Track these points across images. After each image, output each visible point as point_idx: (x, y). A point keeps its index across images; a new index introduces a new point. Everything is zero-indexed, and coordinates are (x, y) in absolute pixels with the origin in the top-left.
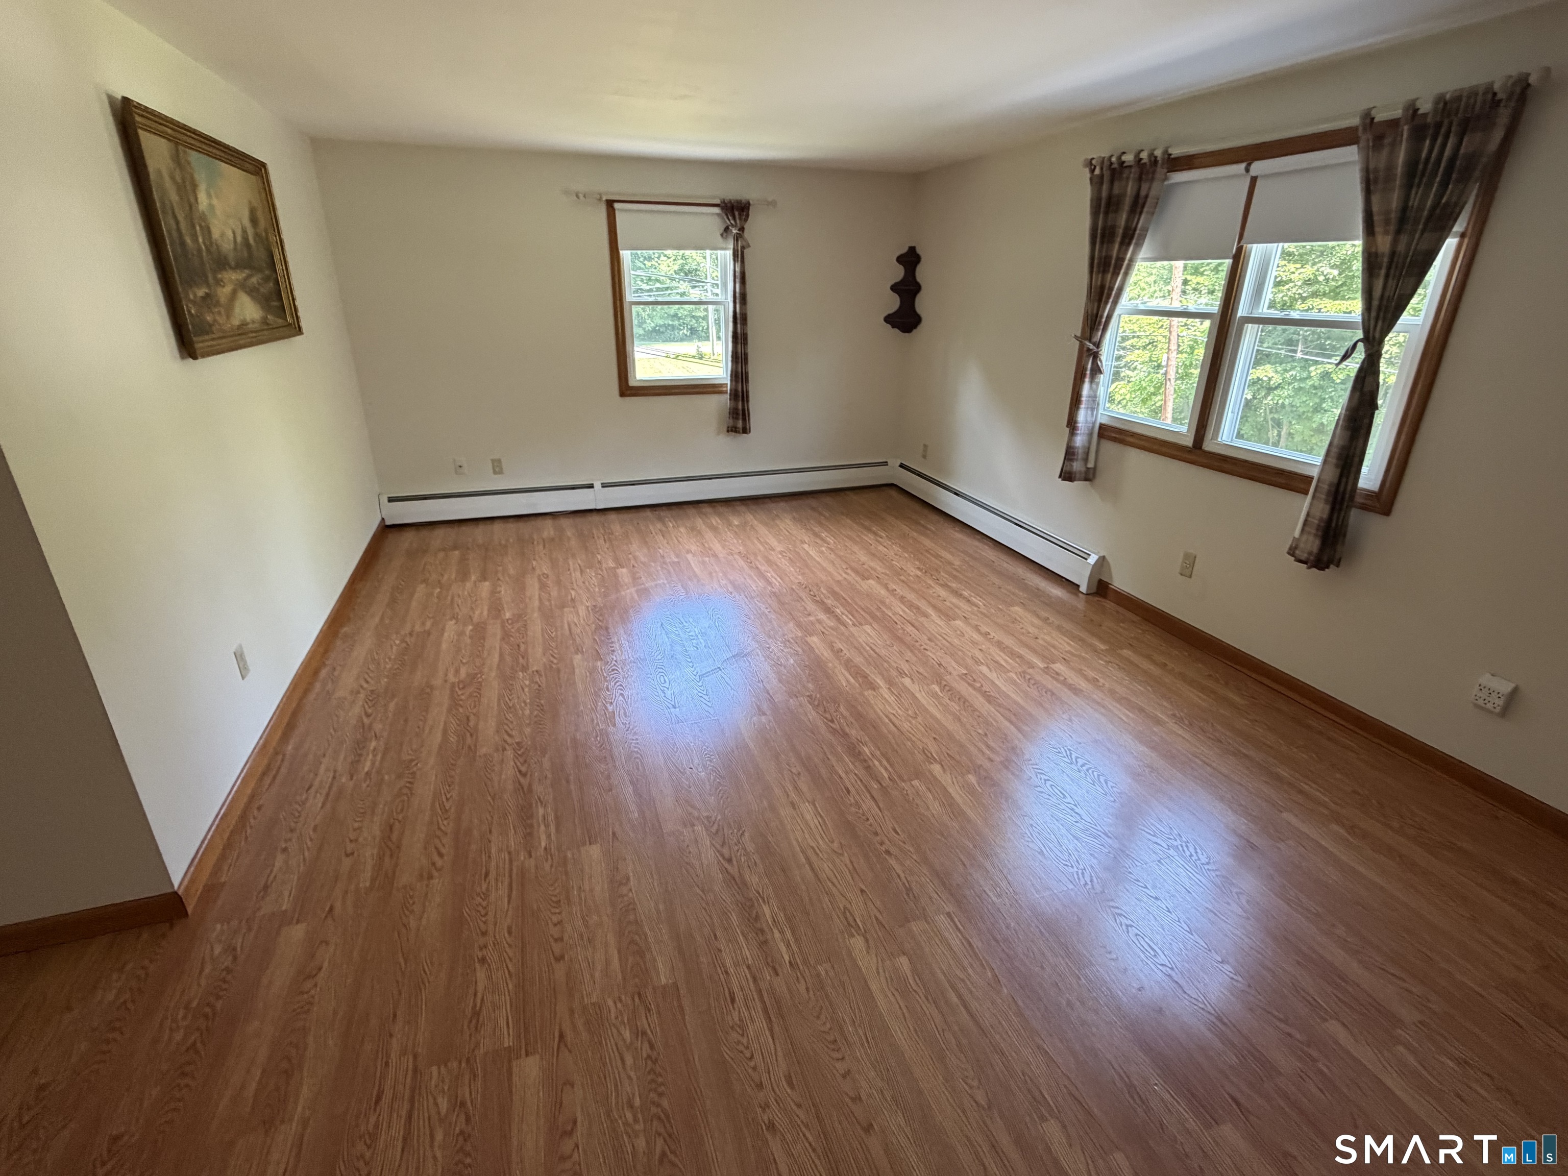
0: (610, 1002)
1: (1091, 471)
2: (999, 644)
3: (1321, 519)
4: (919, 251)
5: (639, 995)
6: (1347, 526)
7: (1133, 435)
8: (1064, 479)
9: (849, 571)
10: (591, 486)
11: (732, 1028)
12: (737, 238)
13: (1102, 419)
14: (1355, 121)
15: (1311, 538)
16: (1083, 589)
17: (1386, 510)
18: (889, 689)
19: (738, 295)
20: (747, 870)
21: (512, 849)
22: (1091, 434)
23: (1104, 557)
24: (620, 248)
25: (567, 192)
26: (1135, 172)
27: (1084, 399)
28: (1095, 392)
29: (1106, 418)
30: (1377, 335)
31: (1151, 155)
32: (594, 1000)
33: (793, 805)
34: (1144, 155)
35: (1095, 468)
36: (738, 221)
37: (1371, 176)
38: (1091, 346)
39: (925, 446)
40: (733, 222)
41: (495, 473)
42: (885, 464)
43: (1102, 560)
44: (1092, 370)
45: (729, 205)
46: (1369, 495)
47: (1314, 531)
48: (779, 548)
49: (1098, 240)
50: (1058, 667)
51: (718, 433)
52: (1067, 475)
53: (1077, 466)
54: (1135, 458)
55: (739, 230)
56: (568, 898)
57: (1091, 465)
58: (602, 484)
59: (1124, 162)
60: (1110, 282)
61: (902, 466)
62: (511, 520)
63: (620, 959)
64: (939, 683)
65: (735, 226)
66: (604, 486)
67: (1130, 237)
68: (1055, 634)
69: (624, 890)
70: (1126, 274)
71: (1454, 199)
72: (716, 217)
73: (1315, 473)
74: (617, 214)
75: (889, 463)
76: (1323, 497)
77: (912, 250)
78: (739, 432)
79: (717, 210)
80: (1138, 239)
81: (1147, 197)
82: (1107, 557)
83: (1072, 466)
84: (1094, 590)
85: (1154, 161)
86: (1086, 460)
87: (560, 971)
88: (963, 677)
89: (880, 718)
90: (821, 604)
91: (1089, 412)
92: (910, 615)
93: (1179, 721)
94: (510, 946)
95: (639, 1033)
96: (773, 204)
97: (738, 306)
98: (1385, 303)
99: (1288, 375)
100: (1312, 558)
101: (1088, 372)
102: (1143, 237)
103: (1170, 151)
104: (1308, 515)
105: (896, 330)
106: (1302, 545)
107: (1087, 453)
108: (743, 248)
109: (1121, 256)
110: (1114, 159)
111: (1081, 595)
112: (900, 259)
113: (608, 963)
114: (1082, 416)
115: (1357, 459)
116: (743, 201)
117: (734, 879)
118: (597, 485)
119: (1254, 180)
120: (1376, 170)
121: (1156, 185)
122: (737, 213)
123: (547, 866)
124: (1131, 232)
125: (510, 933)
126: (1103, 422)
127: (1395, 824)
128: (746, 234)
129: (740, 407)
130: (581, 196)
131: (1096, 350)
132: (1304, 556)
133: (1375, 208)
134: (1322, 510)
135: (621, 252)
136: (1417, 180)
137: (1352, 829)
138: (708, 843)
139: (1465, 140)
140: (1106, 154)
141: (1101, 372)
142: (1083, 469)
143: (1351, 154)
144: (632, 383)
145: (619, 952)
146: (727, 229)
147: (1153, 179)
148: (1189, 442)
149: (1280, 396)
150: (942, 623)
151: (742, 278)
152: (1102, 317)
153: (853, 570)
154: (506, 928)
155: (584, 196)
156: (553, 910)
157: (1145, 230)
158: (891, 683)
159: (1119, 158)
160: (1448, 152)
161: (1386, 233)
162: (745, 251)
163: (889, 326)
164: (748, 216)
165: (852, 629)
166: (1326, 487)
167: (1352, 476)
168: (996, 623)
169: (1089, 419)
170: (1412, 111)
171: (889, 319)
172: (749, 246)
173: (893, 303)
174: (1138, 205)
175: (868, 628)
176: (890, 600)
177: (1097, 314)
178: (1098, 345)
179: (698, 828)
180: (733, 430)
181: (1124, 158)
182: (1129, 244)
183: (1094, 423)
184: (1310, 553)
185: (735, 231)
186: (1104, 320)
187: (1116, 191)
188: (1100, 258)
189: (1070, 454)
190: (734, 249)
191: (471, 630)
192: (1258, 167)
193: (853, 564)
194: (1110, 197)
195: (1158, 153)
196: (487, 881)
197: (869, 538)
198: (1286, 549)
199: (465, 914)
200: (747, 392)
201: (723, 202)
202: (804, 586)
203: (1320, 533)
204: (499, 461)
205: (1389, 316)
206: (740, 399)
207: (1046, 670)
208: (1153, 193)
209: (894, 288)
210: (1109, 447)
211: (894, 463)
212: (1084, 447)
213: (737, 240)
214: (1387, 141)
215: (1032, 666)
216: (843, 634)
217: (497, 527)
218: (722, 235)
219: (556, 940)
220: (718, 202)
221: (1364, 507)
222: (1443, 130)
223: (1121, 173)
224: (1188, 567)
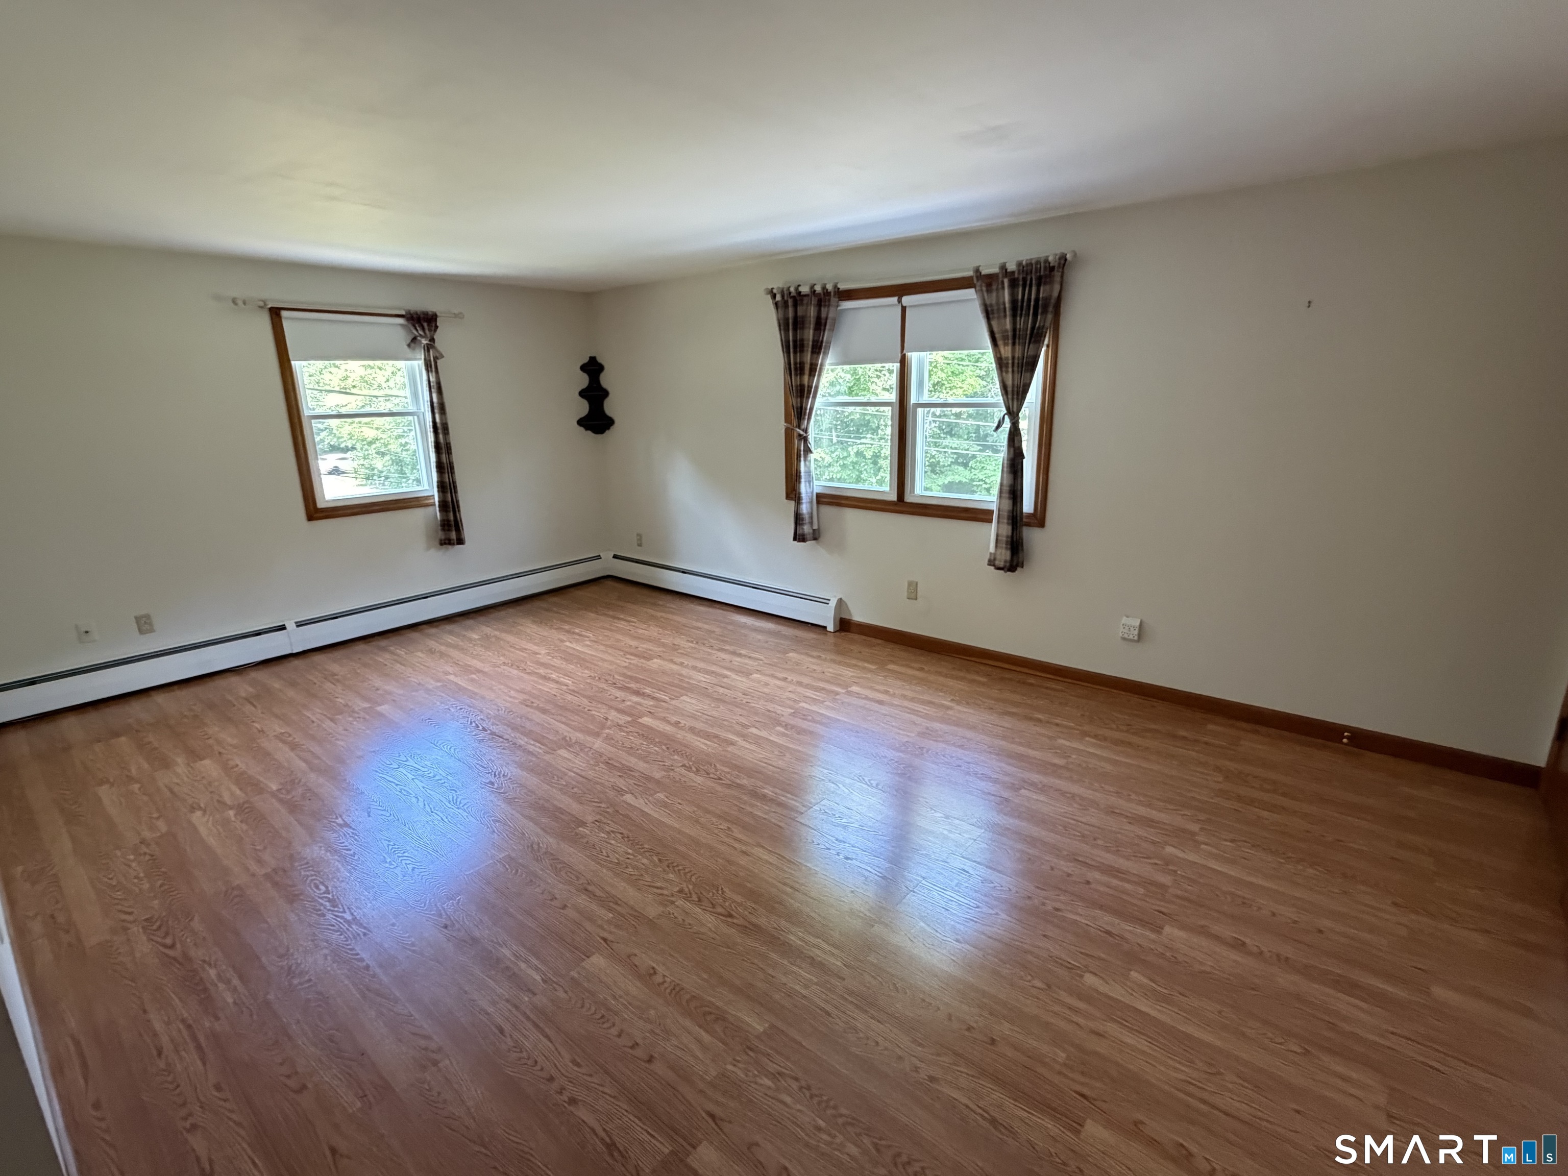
0: (730, 1067)
1: (817, 532)
2: (800, 684)
3: (1007, 537)
4: (600, 360)
5: (751, 1049)
6: (1022, 540)
7: (847, 498)
8: (799, 541)
9: (628, 656)
10: (282, 628)
11: (845, 1032)
12: (428, 348)
13: (817, 490)
14: (971, 273)
15: (1004, 551)
16: (831, 628)
17: (1041, 523)
18: (744, 740)
19: (435, 405)
20: (750, 916)
21: (507, 997)
22: (811, 502)
23: (841, 599)
24: (291, 357)
25: (218, 298)
26: (814, 301)
27: (802, 474)
28: (809, 468)
29: (821, 488)
30: (1015, 410)
31: (824, 288)
32: (714, 1073)
33: (744, 853)
34: (818, 289)
35: (819, 529)
36: (427, 332)
37: (989, 309)
38: (802, 433)
39: (638, 535)
40: (421, 333)
41: (141, 632)
42: (598, 557)
43: (840, 601)
44: (804, 451)
45: (415, 316)
46: (1029, 516)
47: (1004, 546)
48: (543, 651)
49: (792, 350)
50: (855, 688)
51: (428, 549)
52: (799, 537)
53: (807, 529)
54: (851, 515)
55: (430, 341)
56: (609, 1009)
57: (815, 527)
58: (296, 623)
59: (800, 292)
60: (808, 383)
61: (615, 557)
62: (176, 687)
63: (706, 1031)
64: (780, 725)
65: (425, 337)
66: (299, 624)
67: (818, 348)
68: (833, 666)
69: (658, 979)
70: (819, 375)
71: (1042, 324)
72: (399, 328)
73: (994, 507)
74: (285, 324)
75: (602, 556)
76: (1005, 521)
77: (593, 360)
78: (453, 544)
79: (401, 321)
80: (825, 349)
81: (826, 319)
82: (844, 599)
83: (803, 529)
84: (838, 629)
85: (826, 293)
86: (811, 523)
87: (659, 1067)
88: (793, 715)
89: (756, 764)
90: (624, 688)
91: (808, 484)
92: (714, 680)
93: (959, 703)
94: (591, 1075)
95: (776, 1076)
96: (459, 316)
97: (437, 416)
98: (1016, 389)
99: (834, 455)
100: (1008, 565)
101: (802, 453)
102: (828, 348)
103: (839, 286)
104: (997, 535)
105: (589, 432)
106: (998, 557)
107: (811, 517)
108: (436, 359)
109: (814, 361)
110: (792, 289)
111: (829, 634)
112: (583, 368)
113: (699, 1041)
114: (804, 488)
115: (1019, 493)
116: (430, 313)
117: (746, 927)
118: (291, 626)
119: (904, 309)
120: (991, 305)
121: (832, 309)
122: (425, 325)
123: (561, 994)
124: (819, 344)
125: (578, 1065)
126: (819, 491)
127: (1114, 726)
128: (437, 344)
129: (452, 518)
130: (240, 303)
131: (805, 435)
132: (1002, 564)
133: (995, 329)
134: (1006, 530)
135: (293, 363)
136: (1019, 312)
137: (1096, 737)
138: (700, 910)
139: (1042, 289)
140: (781, 286)
141: (811, 452)
142: (811, 531)
143: (970, 293)
144: (320, 505)
145: (700, 1026)
146: (414, 339)
147: (829, 306)
148: (893, 497)
149: (832, 472)
150: (744, 680)
151: (437, 388)
152: (806, 409)
153: (631, 654)
154: (570, 1064)
155: (244, 303)
156: (605, 1026)
157: (829, 343)
158: (744, 737)
159: (797, 289)
160: (1033, 297)
161: (1006, 344)
162: (439, 362)
163: (582, 429)
164: (437, 327)
165: (673, 702)
166: (1006, 514)
167: (1019, 504)
168: (785, 669)
169: (808, 490)
170: (1003, 267)
171: (581, 422)
172: (442, 357)
173: (583, 408)
174: (820, 325)
175: (685, 698)
176: (684, 672)
177: (801, 407)
178: (806, 431)
179: (680, 902)
180: (446, 542)
181: (801, 289)
182: (819, 353)
183: (812, 493)
184: (1005, 561)
185: (424, 342)
186: (808, 411)
187: (800, 313)
188: (795, 364)
189: (798, 519)
190: (425, 360)
191: (235, 815)
192: (906, 300)
193: (627, 650)
194: (796, 317)
195: (830, 287)
196: (508, 1035)
197: (622, 625)
198: (986, 561)
199: (512, 1074)
200: (457, 502)
201: (409, 312)
202: (597, 678)
203: (1009, 546)
204: (148, 617)
205: (1020, 397)
206: (451, 509)
207: (849, 693)
208: (831, 315)
209: (583, 394)
210: (827, 511)
211: (607, 556)
212: (808, 513)
213: (429, 351)
214: (994, 287)
215: (837, 694)
216: (668, 709)
217: (160, 699)
218: (409, 345)
219: (632, 1047)
220: (403, 313)
221: (1028, 525)
222: (1028, 282)
223: (802, 300)
224: (913, 592)
